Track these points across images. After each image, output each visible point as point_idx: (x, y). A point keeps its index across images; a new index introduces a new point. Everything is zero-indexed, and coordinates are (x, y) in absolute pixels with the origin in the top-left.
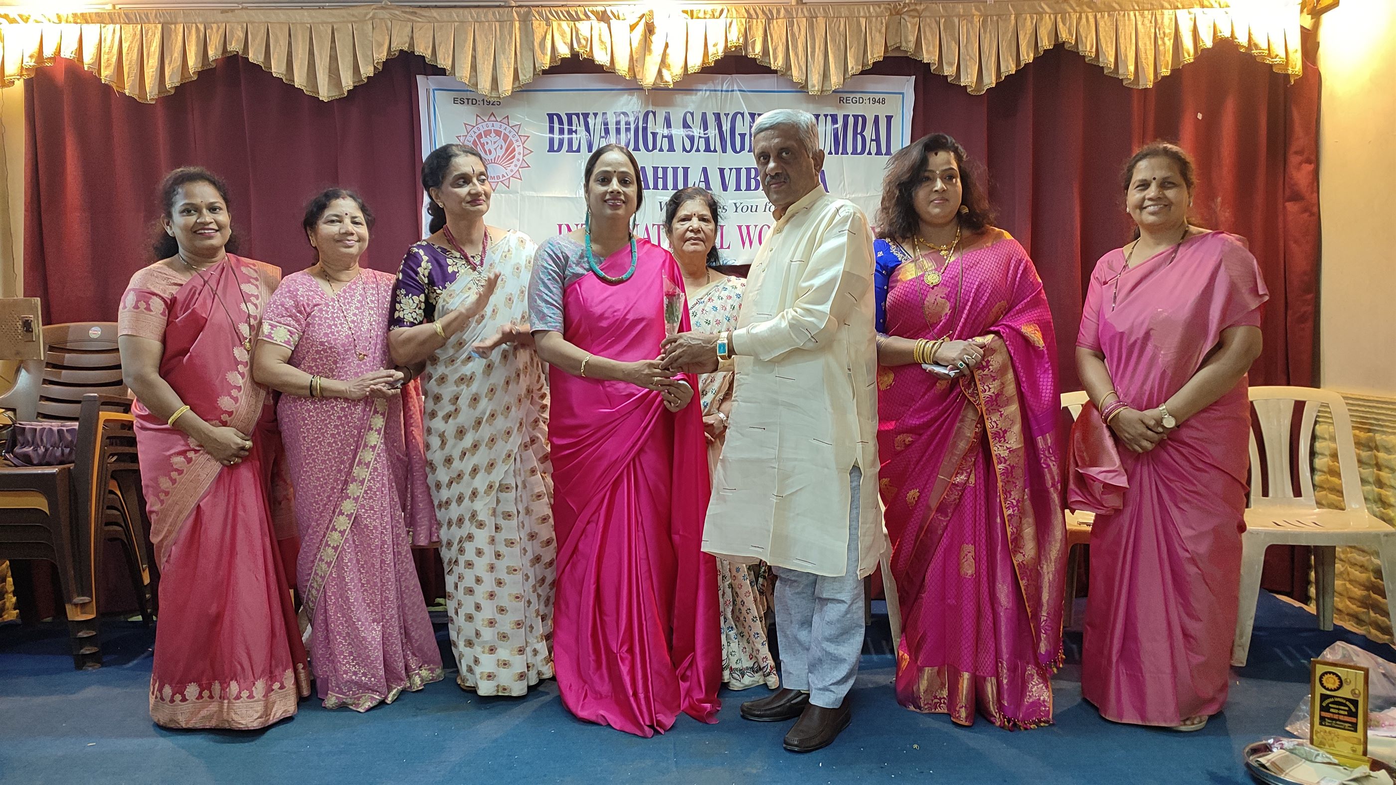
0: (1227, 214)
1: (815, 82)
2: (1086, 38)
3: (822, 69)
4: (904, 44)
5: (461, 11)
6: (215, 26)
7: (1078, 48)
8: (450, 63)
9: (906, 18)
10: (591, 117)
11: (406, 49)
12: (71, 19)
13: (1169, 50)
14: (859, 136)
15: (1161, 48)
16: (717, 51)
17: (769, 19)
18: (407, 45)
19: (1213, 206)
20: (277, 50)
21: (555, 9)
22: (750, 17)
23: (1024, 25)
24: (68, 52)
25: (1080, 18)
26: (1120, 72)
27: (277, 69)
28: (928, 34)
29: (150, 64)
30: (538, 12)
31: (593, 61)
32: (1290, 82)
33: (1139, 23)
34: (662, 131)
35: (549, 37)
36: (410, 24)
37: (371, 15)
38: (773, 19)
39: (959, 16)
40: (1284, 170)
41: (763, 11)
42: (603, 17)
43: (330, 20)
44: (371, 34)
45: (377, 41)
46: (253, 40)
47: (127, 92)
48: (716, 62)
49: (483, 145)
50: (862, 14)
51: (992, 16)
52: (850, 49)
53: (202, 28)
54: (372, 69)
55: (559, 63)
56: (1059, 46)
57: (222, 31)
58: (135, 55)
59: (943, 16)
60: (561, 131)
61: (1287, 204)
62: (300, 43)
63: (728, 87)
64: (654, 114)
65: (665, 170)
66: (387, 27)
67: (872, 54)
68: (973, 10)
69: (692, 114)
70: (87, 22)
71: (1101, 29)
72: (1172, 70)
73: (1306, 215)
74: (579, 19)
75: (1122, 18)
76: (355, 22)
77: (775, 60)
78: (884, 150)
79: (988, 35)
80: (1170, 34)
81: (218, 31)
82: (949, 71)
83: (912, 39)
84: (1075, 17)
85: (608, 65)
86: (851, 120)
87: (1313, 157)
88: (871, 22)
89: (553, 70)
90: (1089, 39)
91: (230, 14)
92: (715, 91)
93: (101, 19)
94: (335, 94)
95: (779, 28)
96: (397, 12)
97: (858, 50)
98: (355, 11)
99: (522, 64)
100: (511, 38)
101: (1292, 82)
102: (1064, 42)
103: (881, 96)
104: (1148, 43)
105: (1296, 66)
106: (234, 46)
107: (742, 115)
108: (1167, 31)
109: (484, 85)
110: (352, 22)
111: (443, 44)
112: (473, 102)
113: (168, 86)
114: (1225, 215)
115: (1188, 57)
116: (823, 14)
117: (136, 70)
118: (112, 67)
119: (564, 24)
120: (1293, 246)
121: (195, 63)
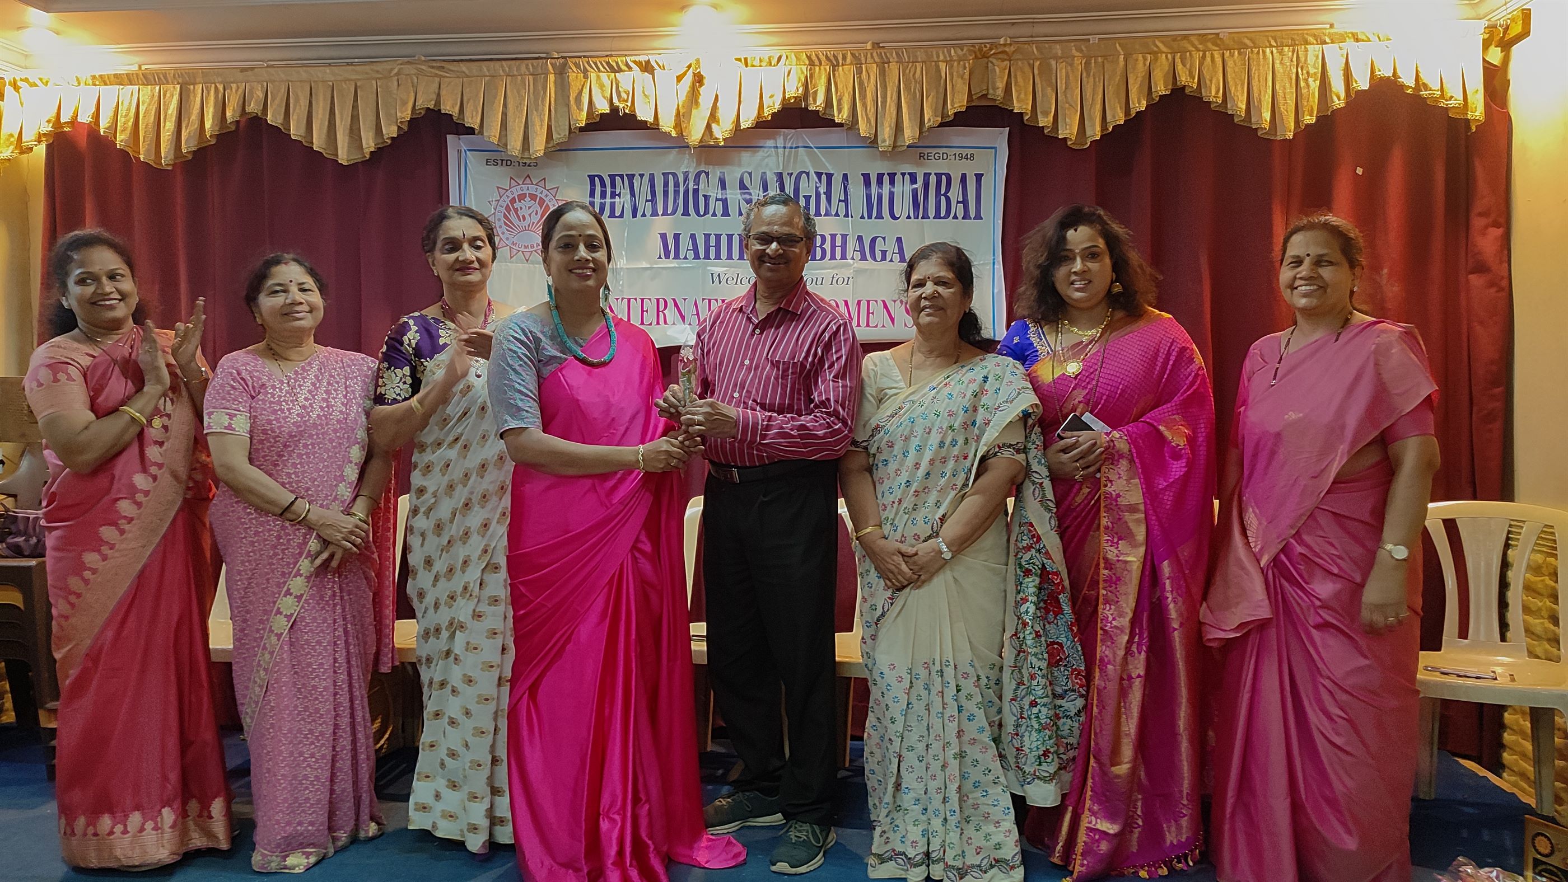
0: (1396, 289)
1: (886, 136)
2: (1211, 81)
3: (894, 121)
4: (991, 91)
5: (491, 64)
6: (234, 86)
7: (1201, 93)
8: (479, 121)
9: (994, 61)
10: (637, 178)
11: (432, 107)
12: (91, 82)
13: (1313, 94)
14: (943, 198)
15: (1304, 91)
16: (773, 105)
17: (834, 66)
18: (433, 102)
19: (1378, 278)
20: (297, 111)
21: (594, 59)
22: (812, 64)
23: (1134, 68)
24: (85, 118)
25: (1204, 57)
26: (1253, 120)
27: (296, 131)
28: (1020, 79)
29: (167, 128)
30: (575, 64)
31: (635, 116)
32: (1470, 128)
33: (1277, 62)
34: (715, 193)
35: (586, 91)
36: (437, 80)
37: (396, 70)
38: (838, 65)
39: (1056, 58)
40: (1467, 237)
41: (827, 57)
42: (647, 68)
43: (354, 77)
44: (395, 92)
45: (401, 99)
46: (273, 100)
47: (142, 157)
48: (773, 114)
49: (516, 210)
50: (942, 58)
51: (1096, 57)
52: (927, 98)
53: (221, 88)
54: (396, 128)
55: (598, 120)
56: (1178, 92)
57: (241, 91)
58: (152, 119)
59: (1038, 59)
60: (603, 195)
61: (1470, 276)
62: (321, 105)
63: (792, 144)
64: (707, 174)
65: (718, 237)
66: (412, 83)
67: (952, 104)
68: (1074, 51)
69: (750, 174)
70: (106, 84)
71: (1229, 70)
72: (1318, 118)
73: (1493, 290)
74: (620, 70)
75: (1255, 56)
76: (380, 79)
77: (840, 111)
78: (972, 214)
79: (1091, 79)
80: (1315, 74)
81: (237, 91)
82: (1044, 121)
83: (1001, 85)
84: (1197, 56)
85: (651, 119)
86: (933, 179)
87: (1502, 220)
88: (951, 67)
89: (591, 127)
90: (1214, 81)
91: (249, 73)
92: (777, 147)
93: (120, 80)
94: (357, 157)
95: (845, 74)
96: (423, 67)
97: (937, 98)
98: (378, 67)
99: (557, 121)
100: (545, 93)
101: (1474, 129)
102: (1184, 87)
103: (970, 151)
104: (1288, 85)
105: (1477, 111)
106: (253, 108)
107: (808, 174)
108: (1312, 71)
109: (515, 145)
110: (376, 79)
111: (471, 101)
112: (507, 162)
113: (184, 151)
114: (1393, 290)
115: (1338, 101)
116: (896, 59)
117: (152, 135)
118: (128, 132)
119: (604, 76)
120: (1478, 329)
121: (212, 126)
